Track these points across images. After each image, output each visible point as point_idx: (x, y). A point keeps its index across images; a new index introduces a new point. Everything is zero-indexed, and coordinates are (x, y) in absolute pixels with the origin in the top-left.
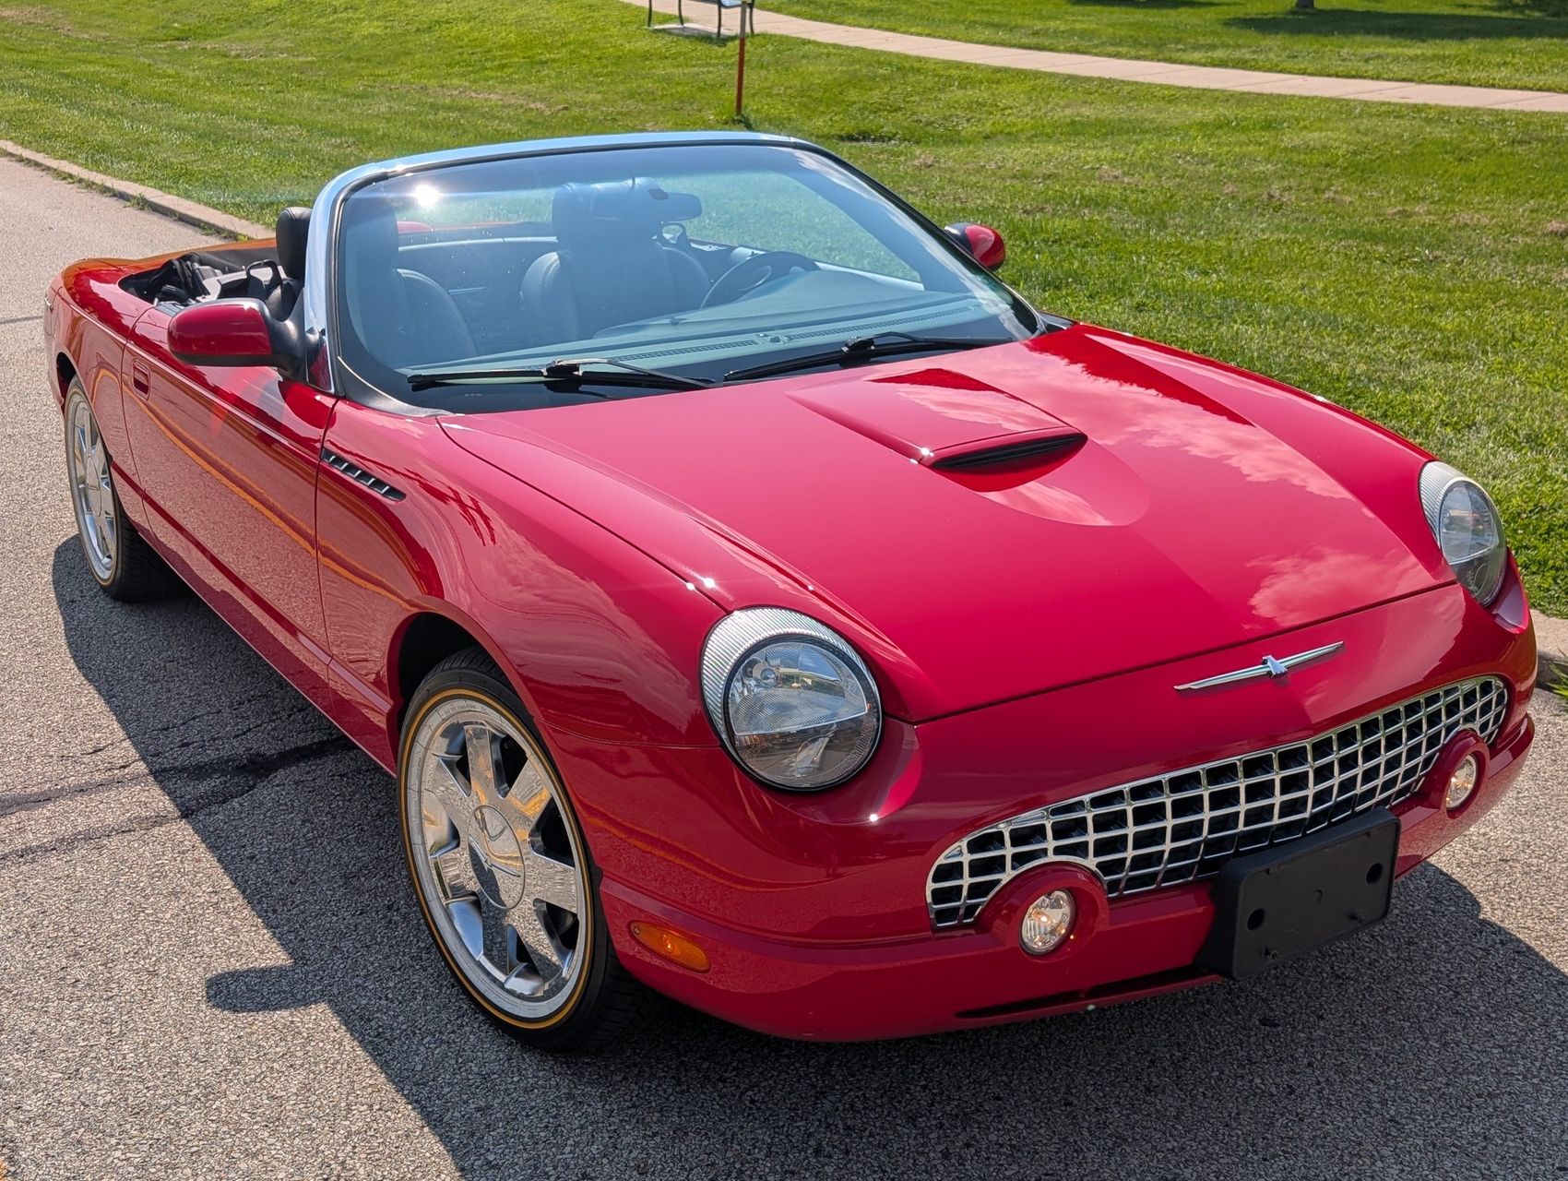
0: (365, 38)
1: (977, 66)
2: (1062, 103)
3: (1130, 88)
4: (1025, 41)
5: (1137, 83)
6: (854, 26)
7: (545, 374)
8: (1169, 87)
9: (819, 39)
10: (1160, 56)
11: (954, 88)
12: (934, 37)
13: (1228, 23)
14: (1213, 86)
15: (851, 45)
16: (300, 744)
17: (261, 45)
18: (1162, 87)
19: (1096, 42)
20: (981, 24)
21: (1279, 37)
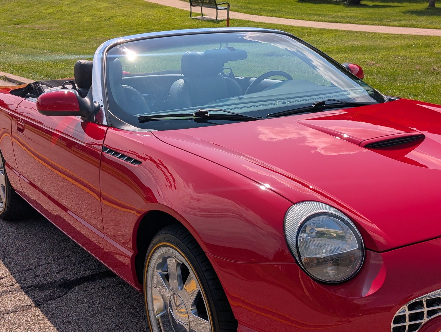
0: (85, 22)
1: (313, 28)
2: (347, 40)
3: (372, 35)
4: (330, 19)
5: (374, 33)
6: (266, 16)
7: (194, 115)
8: (387, 34)
9: (254, 21)
10: (381, 24)
11: (306, 36)
12: (296, 19)
13: (405, 13)
14: (403, 33)
15: (266, 22)
16: (84, 275)
17: (47, 26)
18: (384, 34)
19: (356, 19)
20: (313, 14)
21: (425, 17)
